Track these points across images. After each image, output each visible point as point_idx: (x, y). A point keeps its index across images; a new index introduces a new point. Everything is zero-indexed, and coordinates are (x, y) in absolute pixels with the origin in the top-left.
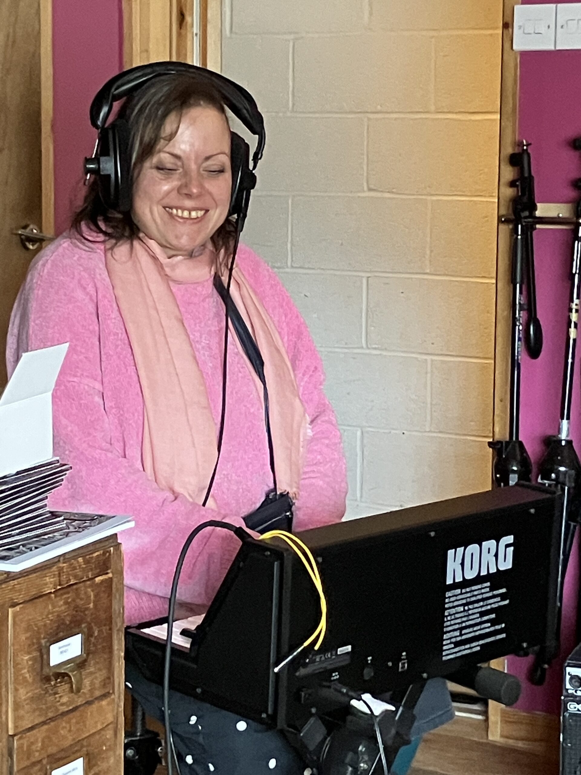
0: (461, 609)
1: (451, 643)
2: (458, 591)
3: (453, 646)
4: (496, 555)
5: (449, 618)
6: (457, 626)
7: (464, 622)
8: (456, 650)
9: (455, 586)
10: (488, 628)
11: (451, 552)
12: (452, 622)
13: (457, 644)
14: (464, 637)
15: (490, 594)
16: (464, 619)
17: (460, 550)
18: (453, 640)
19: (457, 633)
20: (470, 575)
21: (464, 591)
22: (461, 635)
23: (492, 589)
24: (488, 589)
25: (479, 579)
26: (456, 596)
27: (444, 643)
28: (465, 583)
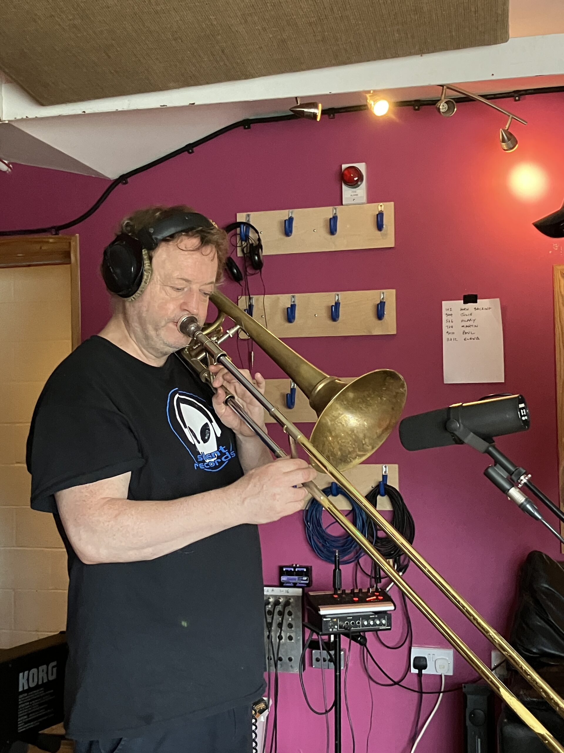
0: (28, 703)
1: (23, 722)
2: (26, 694)
3: (24, 724)
4: (47, 673)
5: (21, 709)
6: (25, 714)
7: (30, 710)
8: (26, 725)
9: (24, 692)
10: (43, 712)
11: (21, 675)
12: (23, 711)
13: (26, 723)
14: (30, 719)
15: (44, 694)
16: (30, 709)
17: (26, 673)
19: (25, 717)
20: (32, 685)
21: (29, 694)
22: (28, 717)
23: (45, 692)
24: (43, 692)
25: (37, 687)
26: (25, 697)
27: (19, 723)
28: (30, 689)
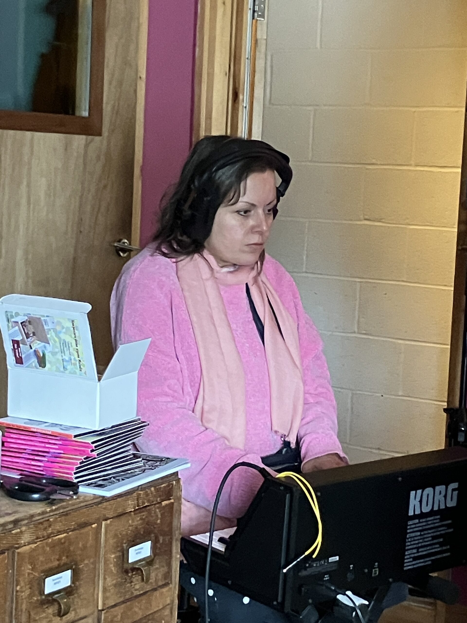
0: (419, 533)
1: (410, 558)
2: (417, 521)
3: (411, 560)
4: (445, 496)
5: (409, 540)
6: (415, 546)
7: (421, 543)
8: (414, 562)
9: (415, 517)
10: (437, 548)
11: (413, 493)
12: (412, 543)
13: (415, 559)
14: (420, 554)
15: (439, 524)
16: (421, 541)
17: (419, 492)
18: (413, 556)
19: (415, 551)
20: (426, 509)
21: (421, 521)
22: (418, 552)
23: (441, 520)
24: (438, 521)
25: (432, 513)
26: (415, 524)
27: (406, 557)
28: (422, 515)
